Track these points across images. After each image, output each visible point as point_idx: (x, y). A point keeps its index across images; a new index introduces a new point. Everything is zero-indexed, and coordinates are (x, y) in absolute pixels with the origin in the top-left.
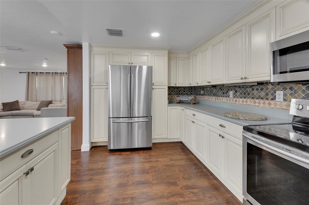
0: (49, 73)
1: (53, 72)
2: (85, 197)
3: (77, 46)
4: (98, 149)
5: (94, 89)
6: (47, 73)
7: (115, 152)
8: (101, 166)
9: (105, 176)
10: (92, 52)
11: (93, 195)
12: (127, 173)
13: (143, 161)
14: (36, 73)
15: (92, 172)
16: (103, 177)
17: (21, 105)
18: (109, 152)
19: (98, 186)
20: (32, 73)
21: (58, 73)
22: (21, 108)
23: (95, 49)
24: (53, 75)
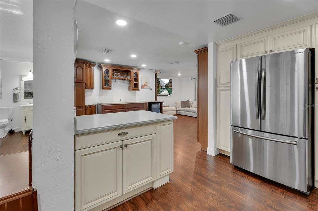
2: (177, 194)
3: (204, 49)
4: (223, 159)
5: (220, 91)
7: (238, 171)
8: (211, 177)
9: (207, 189)
10: (218, 51)
11: (183, 197)
12: (232, 203)
13: (271, 205)
15: (199, 177)
16: (204, 189)
17: (191, 104)
18: (232, 168)
19: (193, 193)
23: (222, 47)
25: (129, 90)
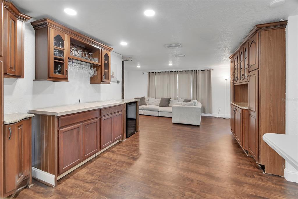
0: (165, 72)
1: (168, 71)
6: (163, 72)
14: (155, 73)
17: (146, 101)
20: (152, 73)
21: (172, 72)
22: (147, 104)
24: (168, 74)
25: (91, 83)
